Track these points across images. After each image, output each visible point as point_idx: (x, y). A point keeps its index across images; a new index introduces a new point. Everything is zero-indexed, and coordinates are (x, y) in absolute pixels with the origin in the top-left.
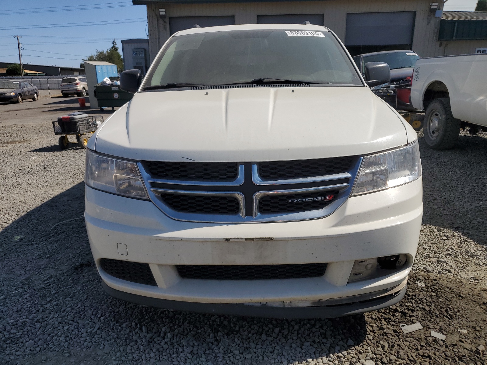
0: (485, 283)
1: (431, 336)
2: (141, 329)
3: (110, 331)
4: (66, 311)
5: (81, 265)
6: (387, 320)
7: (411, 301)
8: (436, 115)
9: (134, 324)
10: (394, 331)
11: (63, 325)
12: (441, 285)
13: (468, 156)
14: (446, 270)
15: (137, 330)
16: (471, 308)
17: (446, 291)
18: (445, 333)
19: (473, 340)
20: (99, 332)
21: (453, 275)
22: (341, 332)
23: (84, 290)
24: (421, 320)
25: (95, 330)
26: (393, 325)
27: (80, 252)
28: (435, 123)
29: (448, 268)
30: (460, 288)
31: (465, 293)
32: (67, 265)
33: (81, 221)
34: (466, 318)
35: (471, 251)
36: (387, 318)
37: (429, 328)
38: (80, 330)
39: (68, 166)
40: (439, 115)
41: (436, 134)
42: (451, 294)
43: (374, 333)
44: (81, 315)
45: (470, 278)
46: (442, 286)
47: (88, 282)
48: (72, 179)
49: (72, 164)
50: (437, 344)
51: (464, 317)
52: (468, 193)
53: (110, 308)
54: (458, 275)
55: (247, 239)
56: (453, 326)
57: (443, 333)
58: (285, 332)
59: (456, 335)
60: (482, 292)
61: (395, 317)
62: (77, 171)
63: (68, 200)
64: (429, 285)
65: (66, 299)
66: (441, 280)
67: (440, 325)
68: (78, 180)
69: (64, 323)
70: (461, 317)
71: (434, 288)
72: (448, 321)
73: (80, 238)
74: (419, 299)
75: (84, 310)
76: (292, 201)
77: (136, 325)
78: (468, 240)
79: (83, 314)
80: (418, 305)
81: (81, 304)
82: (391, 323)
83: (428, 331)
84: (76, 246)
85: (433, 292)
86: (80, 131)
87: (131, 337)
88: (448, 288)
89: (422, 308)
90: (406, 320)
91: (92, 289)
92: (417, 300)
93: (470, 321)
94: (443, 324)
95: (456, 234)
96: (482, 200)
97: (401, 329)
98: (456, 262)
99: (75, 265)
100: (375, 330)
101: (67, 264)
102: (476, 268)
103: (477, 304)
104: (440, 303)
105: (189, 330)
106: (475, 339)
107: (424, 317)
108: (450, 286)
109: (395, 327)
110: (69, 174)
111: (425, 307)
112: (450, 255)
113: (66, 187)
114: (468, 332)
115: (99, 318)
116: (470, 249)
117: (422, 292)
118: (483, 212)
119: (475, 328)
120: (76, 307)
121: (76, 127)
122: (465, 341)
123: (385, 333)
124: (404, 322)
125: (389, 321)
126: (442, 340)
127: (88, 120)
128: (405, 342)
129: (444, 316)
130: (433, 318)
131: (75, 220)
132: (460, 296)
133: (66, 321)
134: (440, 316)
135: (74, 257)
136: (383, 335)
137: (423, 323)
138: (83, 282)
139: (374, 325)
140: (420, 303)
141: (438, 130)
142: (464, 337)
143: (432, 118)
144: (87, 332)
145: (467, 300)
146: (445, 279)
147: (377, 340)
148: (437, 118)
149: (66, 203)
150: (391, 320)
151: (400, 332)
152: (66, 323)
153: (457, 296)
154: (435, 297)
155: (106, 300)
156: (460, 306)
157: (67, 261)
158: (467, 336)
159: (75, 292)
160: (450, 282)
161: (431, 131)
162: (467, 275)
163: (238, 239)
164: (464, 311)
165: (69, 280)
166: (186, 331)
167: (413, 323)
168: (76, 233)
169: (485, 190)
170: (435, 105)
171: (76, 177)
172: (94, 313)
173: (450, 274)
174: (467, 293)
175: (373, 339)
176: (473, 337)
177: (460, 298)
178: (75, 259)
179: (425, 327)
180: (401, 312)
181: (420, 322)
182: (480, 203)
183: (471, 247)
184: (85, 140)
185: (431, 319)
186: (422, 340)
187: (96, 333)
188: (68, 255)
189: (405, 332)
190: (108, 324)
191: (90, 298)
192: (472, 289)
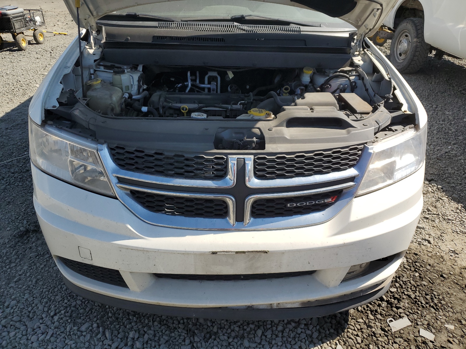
0: (465, 258)
1: (420, 336)
2: (104, 333)
3: (67, 338)
4: (10, 306)
5: (27, 231)
6: (373, 312)
7: (395, 285)
8: (406, 36)
9: (95, 325)
10: (383, 329)
11: (9, 329)
12: (423, 261)
13: (432, 83)
14: (425, 240)
15: (99, 336)
16: (454, 294)
17: (429, 270)
18: (433, 331)
19: (460, 340)
20: (52, 339)
21: (432, 246)
22: (328, 332)
23: (31, 270)
24: (408, 313)
25: (48, 337)
26: (381, 320)
27: (24, 211)
28: (404, 45)
29: (427, 237)
30: (441, 265)
31: (447, 272)
32: (10, 230)
33: (24, 161)
34: (451, 308)
35: (447, 213)
36: (374, 310)
37: (417, 325)
38: (29, 338)
39: (4, 75)
40: (410, 36)
41: (403, 57)
42: (433, 274)
43: (362, 332)
44: (30, 312)
45: (450, 250)
46: (424, 263)
47: (36, 257)
48: (9, 96)
49: (8, 73)
50: (426, 347)
51: (449, 306)
52: (436, 132)
53: (66, 301)
54: (438, 247)
55: (237, 252)
56: (439, 319)
57: (431, 331)
58: (269, 334)
59: (444, 333)
60: (463, 270)
61: (381, 308)
62: (15, 84)
63: (7, 129)
64: (411, 261)
65: (10, 286)
66: (422, 254)
67: (428, 319)
68: (18, 98)
69: (9, 326)
70: (447, 306)
71: (416, 265)
72: (435, 313)
73: (24, 188)
74: (403, 282)
75: (33, 303)
76: (290, 205)
77: (98, 327)
78: (443, 198)
79: (32, 311)
80: (403, 291)
81: (30, 294)
82: (378, 318)
83: (416, 328)
84: (20, 201)
85: (416, 271)
86: (15, 30)
87: (92, 346)
88: (430, 265)
89: (407, 295)
90: (393, 314)
91: (42, 269)
92: (401, 283)
93: (456, 312)
94: (430, 318)
95: (430, 189)
96: (450, 144)
97: (389, 326)
98: (433, 227)
99: (19, 230)
100: (362, 329)
101: (8, 229)
102: (454, 237)
103: (459, 288)
104: (424, 287)
105: (160, 334)
106: (462, 337)
107: (411, 308)
108: (431, 262)
109: (382, 323)
110: (7, 89)
111: (410, 293)
112: (427, 218)
113: (3, 108)
114: (455, 328)
115: (52, 317)
116: (445, 210)
117: (405, 271)
118: (453, 159)
119: (461, 322)
120: (23, 298)
121: (10, 25)
122: (453, 341)
123: (373, 332)
124: (391, 315)
125: (375, 314)
126: (431, 341)
127: (24, 15)
128: (394, 345)
129: (430, 305)
130: (419, 309)
131: (17, 159)
132: (442, 276)
133: (11, 323)
134: (426, 307)
135: (17, 217)
136: (372, 336)
137: (410, 316)
138: (31, 257)
139: (361, 320)
140: (405, 288)
141: (406, 53)
142: (451, 336)
143: (401, 39)
144: (38, 339)
145: (450, 283)
146: (425, 252)
147: (366, 344)
148: (407, 39)
149: (4, 133)
150: (378, 313)
151: (389, 330)
152: (11, 326)
153: (439, 276)
154: (418, 278)
155: (59, 287)
156: (444, 291)
157: (9, 223)
158: (454, 333)
159: (20, 273)
160: (431, 257)
161: (398, 53)
162: (446, 246)
163: (226, 252)
164: (448, 298)
165: (13, 254)
166: (157, 335)
167: (400, 317)
168: (19, 180)
169: (452, 129)
170: (407, 25)
171: (14, 93)
172: (46, 309)
173: (429, 245)
174: (449, 272)
175: (362, 342)
176: (460, 335)
177: (443, 279)
178: (18, 221)
179: (413, 322)
180: (387, 301)
181: (408, 315)
182: (449, 147)
183: (446, 208)
184: (23, 40)
185: (418, 311)
186: (411, 342)
187: (49, 341)
188: (9, 215)
189: (393, 331)
190: (64, 327)
191: (40, 284)
192: (453, 266)
